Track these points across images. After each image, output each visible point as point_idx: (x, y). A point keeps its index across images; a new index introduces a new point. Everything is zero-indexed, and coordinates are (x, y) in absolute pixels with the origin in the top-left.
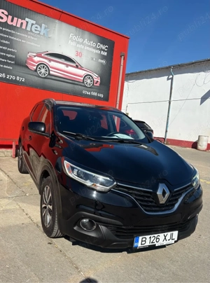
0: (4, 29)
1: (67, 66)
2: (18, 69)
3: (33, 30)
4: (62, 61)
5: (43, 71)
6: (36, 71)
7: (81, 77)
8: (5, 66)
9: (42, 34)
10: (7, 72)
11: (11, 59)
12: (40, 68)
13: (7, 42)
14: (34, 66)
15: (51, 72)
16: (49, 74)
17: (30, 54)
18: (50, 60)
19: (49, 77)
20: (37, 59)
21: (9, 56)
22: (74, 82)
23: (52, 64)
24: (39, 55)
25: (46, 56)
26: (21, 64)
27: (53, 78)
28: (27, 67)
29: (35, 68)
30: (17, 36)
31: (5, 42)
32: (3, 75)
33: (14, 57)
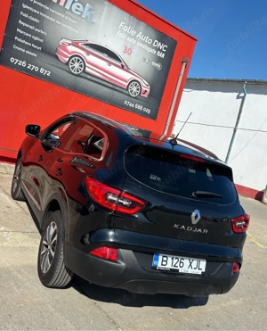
1: (110, 63)
2: (45, 59)
3: (73, 10)
4: (105, 56)
5: (77, 65)
6: (67, 64)
7: (126, 82)
8: (27, 52)
9: (84, 16)
10: (29, 60)
11: (37, 43)
12: (73, 61)
13: (36, 20)
14: (66, 57)
15: (87, 69)
16: (84, 71)
17: (64, 40)
18: (89, 53)
19: (83, 74)
20: (71, 48)
21: (36, 38)
22: (114, 87)
23: (91, 58)
24: (75, 44)
25: (85, 47)
26: (49, 52)
27: (89, 77)
28: (57, 57)
29: (67, 60)
30: (51, 15)
31: (33, 19)
32: (23, 64)
33: (42, 41)
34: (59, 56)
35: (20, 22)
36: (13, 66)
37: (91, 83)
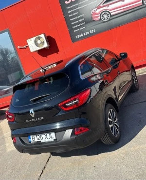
0: (72, 7)
2: (89, 26)
5: (105, 16)
6: (100, 19)
8: (81, 29)
10: (82, 31)
11: (82, 22)
13: (76, 13)
15: (112, 14)
16: (111, 16)
17: (92, 11)
18: (108, 6)
19: (112, 18)
20: (98, 11)
21: (80, 21)
23: (111, 7)
24: (99, 7)
25: (104, 5)
26: (89, 21)
27: (115, 16)
28: (94, 21)
29: (99, 18)
30: (80, 5)
31: (75, 14)
32: (82, 35)
33: (83, 19)
34: (94, 19)
35: (71, 20)
36: (78, 39)
37: (118, 18)
